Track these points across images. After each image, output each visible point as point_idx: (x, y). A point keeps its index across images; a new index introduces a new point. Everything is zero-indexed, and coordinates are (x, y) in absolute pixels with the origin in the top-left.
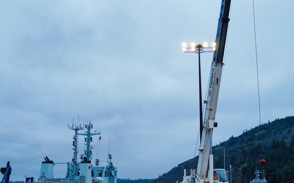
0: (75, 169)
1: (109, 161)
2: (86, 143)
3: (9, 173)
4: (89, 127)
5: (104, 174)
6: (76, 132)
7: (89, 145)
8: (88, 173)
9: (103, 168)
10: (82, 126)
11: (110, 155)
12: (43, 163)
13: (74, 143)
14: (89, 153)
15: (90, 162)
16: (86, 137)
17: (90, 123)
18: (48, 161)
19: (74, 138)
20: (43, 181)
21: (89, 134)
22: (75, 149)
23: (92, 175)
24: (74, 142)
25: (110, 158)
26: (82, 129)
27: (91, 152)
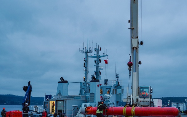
0: (86, 88)
1: (116, 80)
2: (96, 64)
3: (30, 91)
4: (98, 50)
5: (111, 92)
6: (87, 55)
7: (98, 67)
8: (97, 91)
9: (111, 86)
10: (91, 49)
11: (117, 75)
12: (59, 82)
13: (84, 65)
14: (98, 73)
15: (98, 81)
16: (96, 59)
17: (99, 47)
18: (63, 81)
19: (85, 60)
20: (59, 98)
21: (98, 56)
22: (86, 70)
23: (102, 93)
24: (84, 63)
25: (117, 77)
26: (91, 52)
27: (100, 72)
